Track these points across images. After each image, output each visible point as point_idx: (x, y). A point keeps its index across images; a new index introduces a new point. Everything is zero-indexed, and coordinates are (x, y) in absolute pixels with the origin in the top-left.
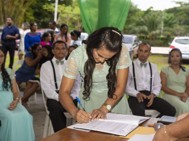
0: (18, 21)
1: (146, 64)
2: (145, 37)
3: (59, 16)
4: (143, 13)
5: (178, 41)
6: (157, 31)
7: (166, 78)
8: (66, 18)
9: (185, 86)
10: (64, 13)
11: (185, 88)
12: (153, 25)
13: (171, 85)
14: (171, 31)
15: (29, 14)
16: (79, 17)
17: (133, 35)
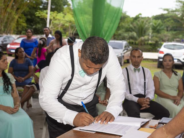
0: (11, 27)
1: (140, 69)
2: (134, 43)
3: (51, 22)
4: (132, 19)
5: (166, 46)
6: (146, 37)
7: (159, 82)
8: (58, 25)
9: (177, 90)
10: (56, 20)
11: (178, 91)
12: (142, 31)
13: (164, 88)
14: (159, 37)
15: (21, 20)
16: (71, 24)
17: (123, 41)
